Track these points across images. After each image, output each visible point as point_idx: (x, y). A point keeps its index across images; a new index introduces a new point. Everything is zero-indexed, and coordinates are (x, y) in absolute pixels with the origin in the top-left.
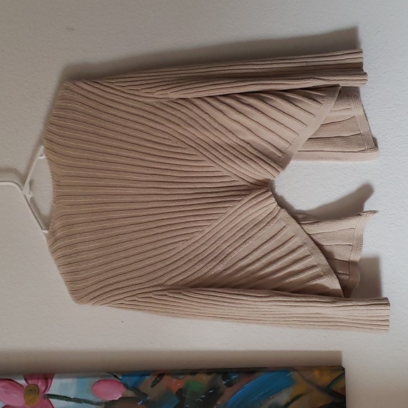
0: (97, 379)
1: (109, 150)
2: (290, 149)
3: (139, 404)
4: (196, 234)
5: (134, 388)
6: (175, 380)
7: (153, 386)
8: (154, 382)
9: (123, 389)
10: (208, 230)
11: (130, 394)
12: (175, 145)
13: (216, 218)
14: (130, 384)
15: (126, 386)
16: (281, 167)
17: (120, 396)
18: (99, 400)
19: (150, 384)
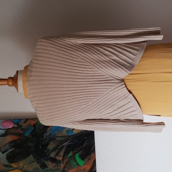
0: (4, 121)
1: (50, 64)
2: (133, 63)
3: (19, 129)
4: (90, 102)
5: (17, 124)
6: (32, 121)
7: (24, 123)
8: (25, 121)
9: (13, 124)
10: (95, 100)
11: (16, 126)
12: (80, 61)
13: (99, 95)
14: (16, 122)
15: (14, 123)
16: (130, 70)
17: (12, 127)
18: (3, 128)
19: (23, 122)
